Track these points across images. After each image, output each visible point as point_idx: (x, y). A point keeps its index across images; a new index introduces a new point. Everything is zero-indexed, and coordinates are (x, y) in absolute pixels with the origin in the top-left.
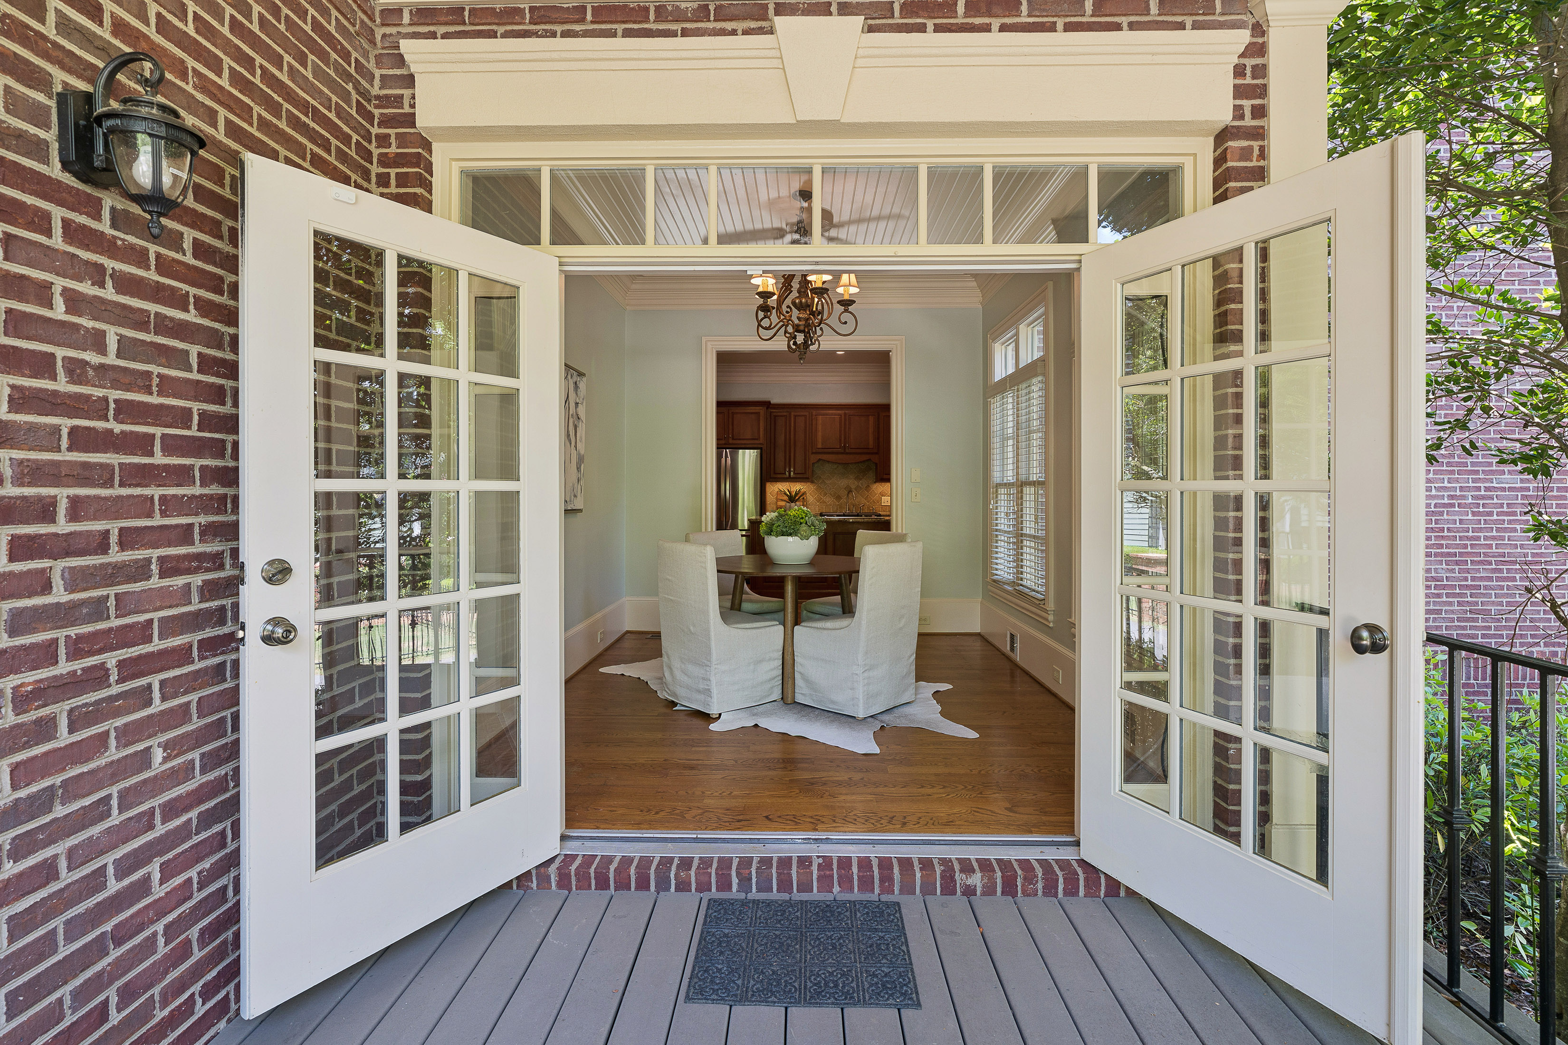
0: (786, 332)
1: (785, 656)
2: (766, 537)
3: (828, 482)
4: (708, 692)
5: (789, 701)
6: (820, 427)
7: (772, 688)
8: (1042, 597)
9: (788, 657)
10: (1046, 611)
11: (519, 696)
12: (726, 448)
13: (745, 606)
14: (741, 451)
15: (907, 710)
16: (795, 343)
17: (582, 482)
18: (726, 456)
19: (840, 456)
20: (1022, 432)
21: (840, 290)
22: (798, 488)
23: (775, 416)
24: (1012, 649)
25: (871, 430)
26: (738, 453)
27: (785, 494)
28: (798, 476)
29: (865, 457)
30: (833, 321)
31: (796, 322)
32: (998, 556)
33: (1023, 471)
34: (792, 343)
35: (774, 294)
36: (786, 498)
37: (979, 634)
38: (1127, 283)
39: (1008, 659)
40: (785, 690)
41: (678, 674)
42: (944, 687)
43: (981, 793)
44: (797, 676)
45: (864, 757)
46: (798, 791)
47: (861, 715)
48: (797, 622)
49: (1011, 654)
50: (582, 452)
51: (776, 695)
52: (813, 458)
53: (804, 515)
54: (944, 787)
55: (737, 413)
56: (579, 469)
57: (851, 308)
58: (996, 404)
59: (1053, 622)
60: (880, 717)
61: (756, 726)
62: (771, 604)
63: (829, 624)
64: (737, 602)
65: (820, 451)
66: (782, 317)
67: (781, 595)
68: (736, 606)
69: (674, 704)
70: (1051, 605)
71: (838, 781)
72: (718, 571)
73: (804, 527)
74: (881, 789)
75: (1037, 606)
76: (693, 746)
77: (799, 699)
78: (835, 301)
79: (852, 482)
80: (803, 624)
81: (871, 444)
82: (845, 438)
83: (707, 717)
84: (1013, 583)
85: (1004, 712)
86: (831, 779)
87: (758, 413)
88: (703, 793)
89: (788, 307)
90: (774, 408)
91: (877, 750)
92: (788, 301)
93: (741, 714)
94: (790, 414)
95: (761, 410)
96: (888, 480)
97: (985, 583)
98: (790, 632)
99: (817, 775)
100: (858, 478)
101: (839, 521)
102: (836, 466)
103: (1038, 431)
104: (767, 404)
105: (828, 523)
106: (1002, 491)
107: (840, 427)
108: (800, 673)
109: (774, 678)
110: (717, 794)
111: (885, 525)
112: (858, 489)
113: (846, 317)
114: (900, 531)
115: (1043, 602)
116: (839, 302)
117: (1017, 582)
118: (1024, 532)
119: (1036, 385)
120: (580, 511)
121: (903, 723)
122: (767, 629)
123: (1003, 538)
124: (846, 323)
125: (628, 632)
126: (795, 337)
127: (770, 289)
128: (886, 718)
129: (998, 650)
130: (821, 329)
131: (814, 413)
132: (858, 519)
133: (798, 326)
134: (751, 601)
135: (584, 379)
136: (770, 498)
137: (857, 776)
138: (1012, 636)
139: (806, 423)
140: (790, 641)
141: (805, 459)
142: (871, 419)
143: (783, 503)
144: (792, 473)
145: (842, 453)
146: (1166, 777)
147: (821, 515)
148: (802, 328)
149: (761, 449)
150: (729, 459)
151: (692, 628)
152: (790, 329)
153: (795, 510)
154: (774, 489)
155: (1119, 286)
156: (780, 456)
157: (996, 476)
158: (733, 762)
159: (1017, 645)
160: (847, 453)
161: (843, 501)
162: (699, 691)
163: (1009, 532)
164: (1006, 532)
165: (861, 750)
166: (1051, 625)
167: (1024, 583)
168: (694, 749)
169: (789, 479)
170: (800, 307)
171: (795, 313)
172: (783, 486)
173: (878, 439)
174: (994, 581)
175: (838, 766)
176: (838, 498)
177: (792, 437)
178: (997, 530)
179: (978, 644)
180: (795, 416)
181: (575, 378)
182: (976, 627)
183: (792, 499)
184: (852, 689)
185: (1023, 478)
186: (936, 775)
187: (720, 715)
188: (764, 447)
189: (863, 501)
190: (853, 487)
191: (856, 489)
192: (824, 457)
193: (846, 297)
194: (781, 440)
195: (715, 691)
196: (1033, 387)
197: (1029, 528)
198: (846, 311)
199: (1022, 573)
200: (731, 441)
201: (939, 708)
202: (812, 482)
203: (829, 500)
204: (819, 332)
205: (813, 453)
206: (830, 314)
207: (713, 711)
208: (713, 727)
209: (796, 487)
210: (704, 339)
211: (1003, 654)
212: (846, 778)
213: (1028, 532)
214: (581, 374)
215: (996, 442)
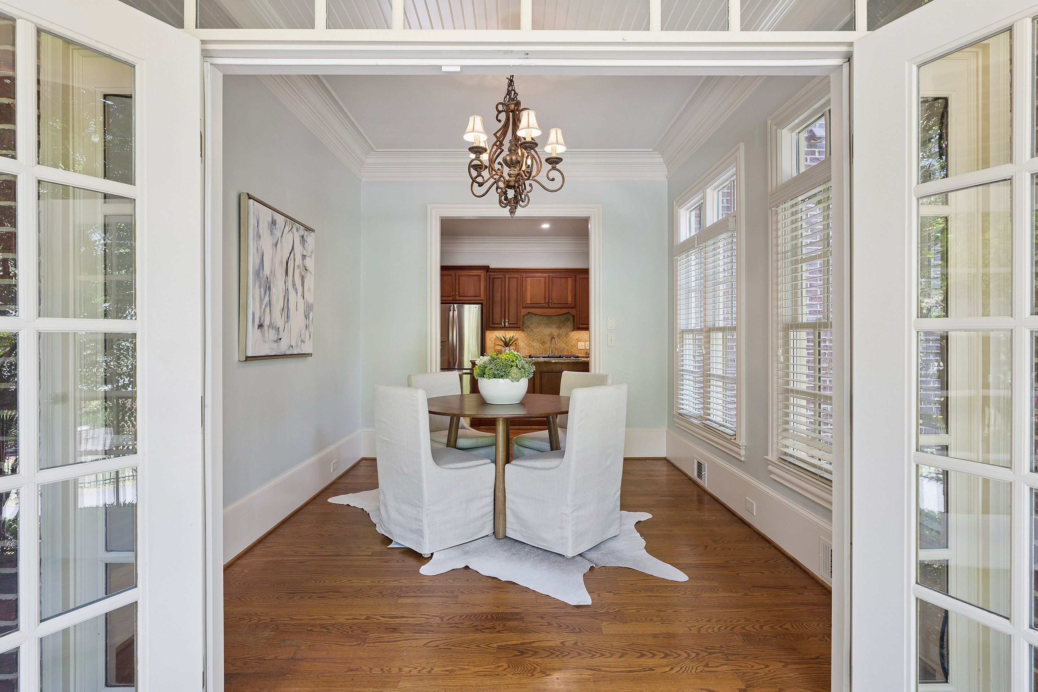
0: (497, 188)
1: (497, 493)
2: (479, 379)
3: (535, 330)
4: (420, 533)
5: (501, 535)
6: (529, 287)
7: (484, 524)
8: (731, 432)
9: (500, 494)
10: (738, 446)
11: (136, 602)
12: (453, 303)
13: (461, 442)
14: (466, 306)
15: (613, 545)
16: (506, 199)
17: (311, 329)
18: (454, 310)
19: (545, 310)
20: (709, 284)
21: (548, 149)
22: (512, 336)
23: (493, 278)
24: (700, 475)
25: (570, 289)
26: (463, 307)
27: (501, 340)
28: (512, 326)
29: (564, 311)
30: (542, 178)
31: (507, 178)
32: (684, 392)
33: (710, 318)
34: (503, 198)
35: (485, 150)
36: (502, 343)
37: (665, 459)
38: (925, 64)
39: (695, 483)
40: (496, 525)
41: (393, 513)
42: (645, 516)
43: (707, 665)
44: (508, 512)
45: (576, 611)
46: (506, 665)
47: (570, 554)
48: (508, 460)
49: (698, 480)
50: (311, 301)
51: (489, 530)
52: (524, 311)
53: (514, 359)
54: (666, 656)
55: (462, 275)
56: (307, 317)
57: (558, 166)
58: (681, 261)
59: (745, 456)
60: (589, 555)
61: (467, 567)
62: (485, 439)
63: (538, 463)
64: (453, 439)
65: (529, 305)
66: (494, 173)
67: (494, 431)
68: (452, 443)
69: (390, 541)
70: (742, 440)
71: (550, 648)
72: (430, 412)
73: (514, 370)
74: (597, 661)
75: (728, 441)
76: (400, 597)
77: (510, 534)
78: (543, 161)
79: (554, 330)
80: (513, 462)
81: (570, 300)
82: (549, 296)
83: (421, 559)
84: (700, 417)
85: (707, 547)
86: (542, 644)
87: (479, 276)
88: (400, 670)
89: (499, 163)
90: (493, 272)
91: (587, 600)
92: (500, 159)
93: (453, 553)
94: (505, 276)
95: (482, 273)
96: (587, 329)
97: (671, 416)
98: (501, 470)
99: (527, 638)
100: (559, 328)
101: (545, 362)
102: (541, 318)
103: (723, 283)
104: (486, 269)
105: (536, 364)
106: (687, 336)
107: (545, 287)
108: (511, 509)
109: (486, 514)
110: (415, 672)
111: (584, 366)
112: (559, 336)
113: (554, 174)
114: (597, 372)
115: (734, 437)
116: (547, 160)
117: (705, 417)
118: (711, 372)
119: (722, 241)
120: (310, 355)
121: (612, 562)
122: (479, 468)
123: (688, 377)
124: (553, 180)
125: (363, 459)
126: (505, 193)
127: (482, 145)
128: (594, 555)
129: (685, 474)
130: (530, 185)
131: (524, 275)
132: (560, 360)
133: (508, 181)
134: (466, 437)
135: (313, 234)
136: (489, 343)
137: (570, 639)
138: (700, 465)
139: (517, 283)
140: (501, 478)
141: (517, 313)
142: (570, 280)
143: (499, 348)
144: (507, 324)
145: (547, 308)
146: (946, 673)
147: (530, 357)
148: (512, 183)
149: (482, 304)
150: (456, 313)
151: (405, 469)
152: (501, 185)
153: (508, 353)
154: (492, 336)
155: (915, 68)
156: (497, 310)
157: (682, 323)
158: (438, 620)
159: (705, 473)
160: (551, 308)
161: (548, 345)
162: (412, 531)
163: (695, 373)
164: (693, 372)
165: (573, 601)
166: (743, 459)
167: (711, 417)
168: (400, 601)
169: (504, 328)
170: (511, 164)
171: (506, 170)
172: (500, 334)
173: (575, 295)
174: (680, 414)
175: (550, 624)
176: (544, 343)
177: (507, 295)
178: (683, 370)
179: (663, 469)
180: (509, 278)
181: (302, 231)
182: (662, 453)
183: (507, 344)
184: (562, 528)
185: (710, 324)
186: (655, 636)
187: (432, 554)
188: (484, 303)
189: (563, 345)
190: (555, 334)
191: (557, 336)
192: (532, 310)
193: (554, 155)
194: (498, 297)
195: (426, 532)
196: (719, 244)
197: (717, 368)
198: (554, 168)
199: (709, 409)
200: (457, 298)
201: (643, 543)
202: (523, 330)
203: (536, 344)
204: (528, 188)
205: (523, 307)
206: (539, 171)
207: (425, 552)
208: (425, 570)
209: (509, 334)
210: (429, 207)
211: (690, 479)
212: (558, 643)
213: (714, 373)
214: (308, 229)
215: (681, 294)
